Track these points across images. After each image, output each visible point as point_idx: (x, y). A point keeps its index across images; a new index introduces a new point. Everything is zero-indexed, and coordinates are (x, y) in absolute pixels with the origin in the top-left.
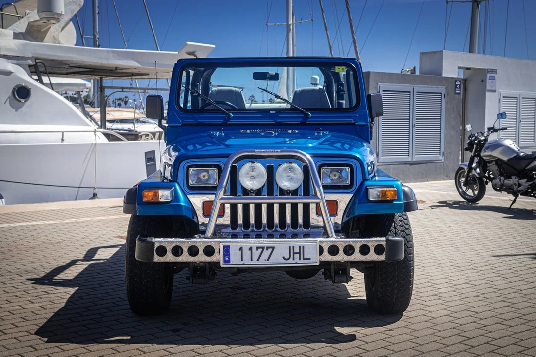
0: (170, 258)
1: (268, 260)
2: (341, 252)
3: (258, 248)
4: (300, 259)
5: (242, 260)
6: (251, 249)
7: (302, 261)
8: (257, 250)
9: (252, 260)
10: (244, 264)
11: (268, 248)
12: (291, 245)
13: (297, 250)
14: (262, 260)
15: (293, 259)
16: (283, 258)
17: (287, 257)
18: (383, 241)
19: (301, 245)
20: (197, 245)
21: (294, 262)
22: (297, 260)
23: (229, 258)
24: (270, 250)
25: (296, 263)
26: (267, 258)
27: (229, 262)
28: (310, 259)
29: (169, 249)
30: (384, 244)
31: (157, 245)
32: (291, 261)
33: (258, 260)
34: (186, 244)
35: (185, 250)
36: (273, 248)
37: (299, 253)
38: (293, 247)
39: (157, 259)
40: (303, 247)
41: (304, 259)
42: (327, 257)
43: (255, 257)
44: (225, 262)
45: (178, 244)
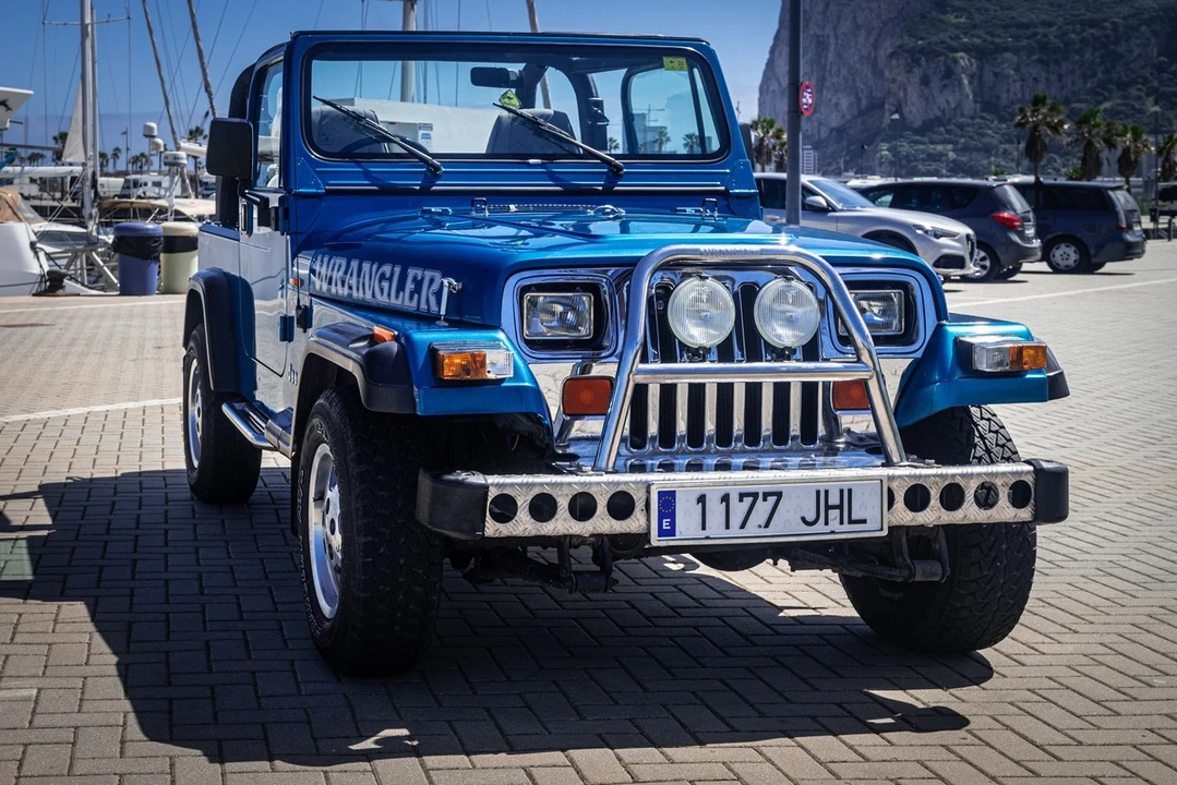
0: (523, 524)
1: (767, 526)
2: (935, 501)
3: (742, 496)
4: (842, 523)
5: (704, 528)
6: (726, 498)
7: (847, 527)
8: (741, 500)
9: (727, 527)
10: (707, 538)
12: (822, 487)
13: (834, 500)
15: (826, 523)
16: (803, 519)
17: (811, 517)
18: (1028, 472)
19: (845, 486)
20: (593, 491)
21: (828, 529)
22: (834, 525)
23: (673, 524)
24: (772, 500)
25: (833, 532)
26: (763, 522)
27: (672, 532)
28: (864, 521)
29: (523, 502)
30: (1030, 480)
31: (493, 493)
33: (743, 526)
34: (566, 490)
35: (563, 503)
36: (779, 495)
37: (840, 507)
38: (827, 492)
39: (492, 528)
40: (850, 491)
41: (851, 522)
42: (903, 515)
43: (736, 520)
44: (662, 533)
45: (547, 490)
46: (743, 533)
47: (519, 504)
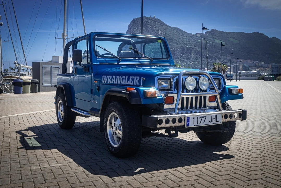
1: (204, 123)
3: (200, 117)
5: (194, 124)
6: (197, 118)
10: (194, 126)
11: (204, 117)
13: (214, 118)
14: (201, 124)
16: (209, 121)
17: (210, 121)
19: (216, 115)
21: (213, 123)
23: (189, 123)
24: (205, 118)
27: (189, 125)
29: (164, 120)
30: (241, 113)
32: (212, 123)
33: (200, 123)
36: (206, 117)
41: (217, 121)
42: (224, 120)
44: (187, 125)
46: (200, 124)
47: (163, 121)
